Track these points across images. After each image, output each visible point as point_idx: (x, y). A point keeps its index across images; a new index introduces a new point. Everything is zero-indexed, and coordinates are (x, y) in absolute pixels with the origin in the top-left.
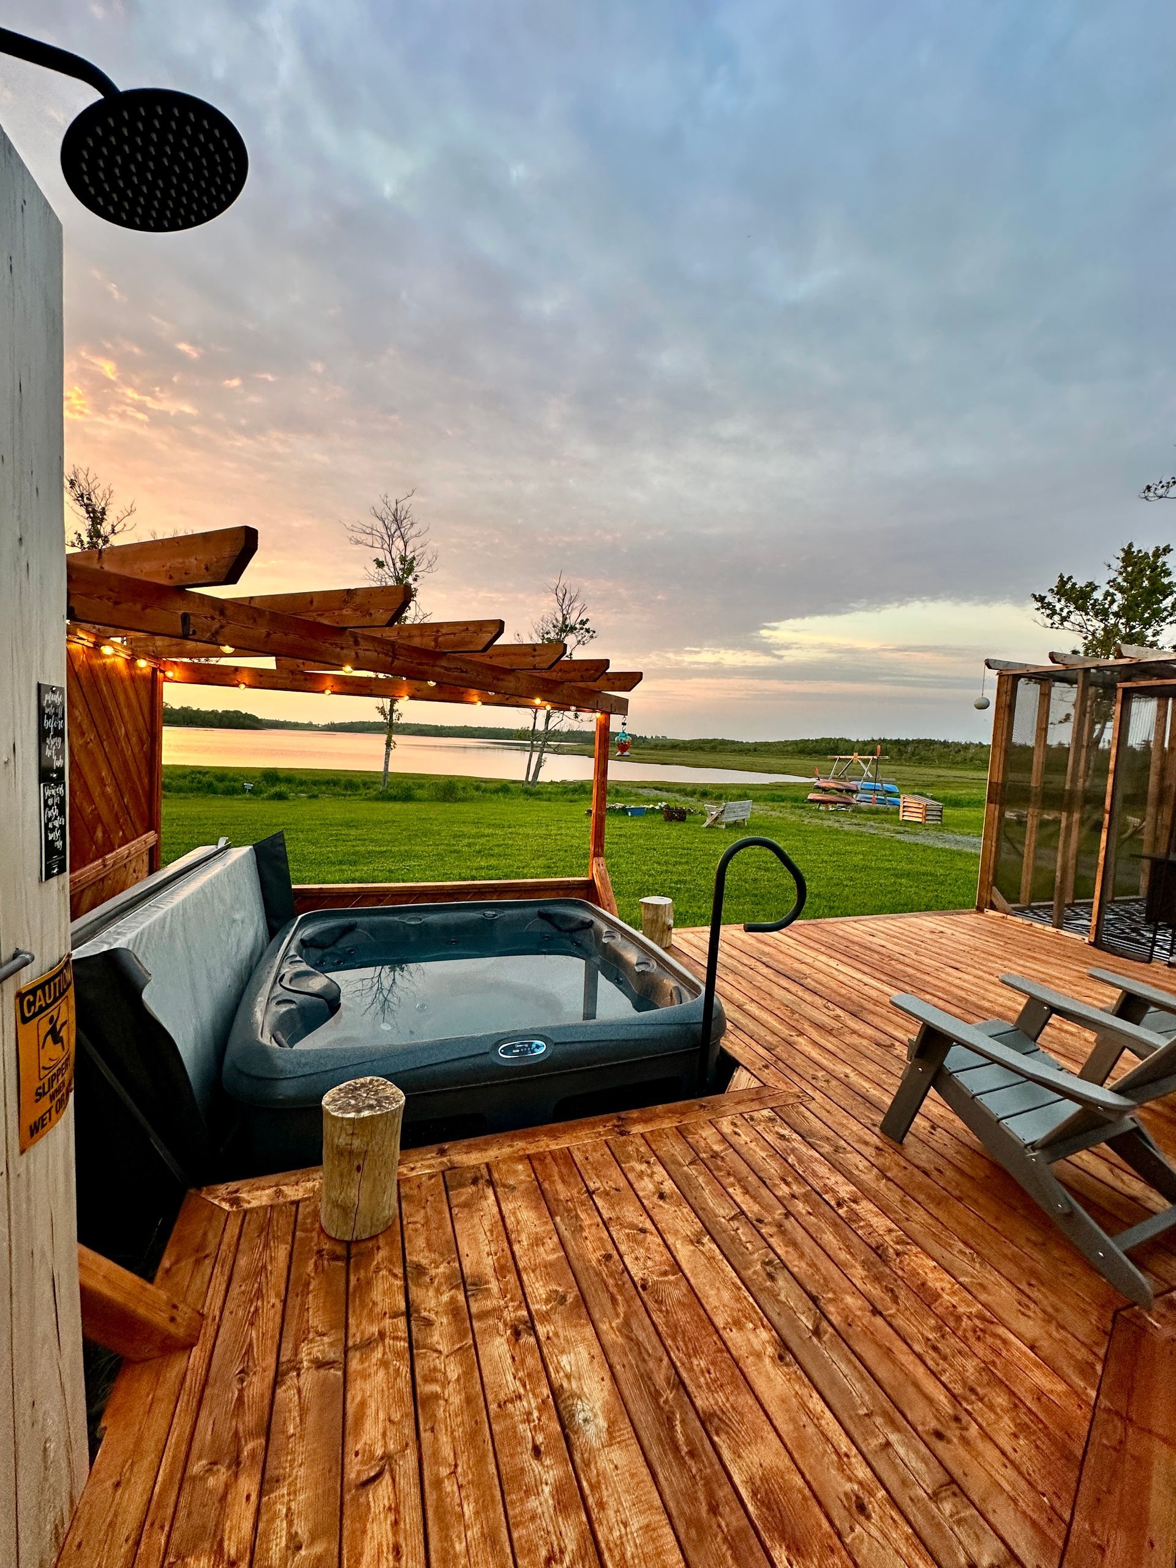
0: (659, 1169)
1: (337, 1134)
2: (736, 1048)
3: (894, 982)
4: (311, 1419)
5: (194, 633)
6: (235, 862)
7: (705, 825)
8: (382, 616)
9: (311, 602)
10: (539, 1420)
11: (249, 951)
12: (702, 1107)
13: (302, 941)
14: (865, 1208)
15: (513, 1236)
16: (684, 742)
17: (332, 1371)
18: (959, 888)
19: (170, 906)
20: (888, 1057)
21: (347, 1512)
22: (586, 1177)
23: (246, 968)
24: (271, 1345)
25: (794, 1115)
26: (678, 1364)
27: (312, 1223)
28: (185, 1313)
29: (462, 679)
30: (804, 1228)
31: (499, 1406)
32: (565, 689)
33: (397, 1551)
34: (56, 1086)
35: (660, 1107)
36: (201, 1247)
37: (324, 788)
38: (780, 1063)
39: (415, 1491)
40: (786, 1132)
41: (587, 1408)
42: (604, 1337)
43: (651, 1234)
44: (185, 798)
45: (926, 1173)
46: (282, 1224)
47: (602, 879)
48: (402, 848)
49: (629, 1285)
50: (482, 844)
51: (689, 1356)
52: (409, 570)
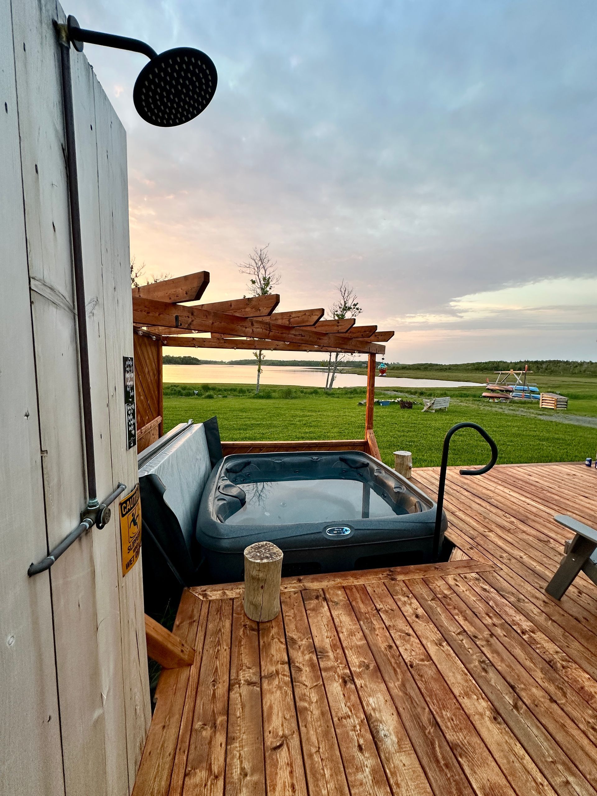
0: (414, 601)
1: (252, 570)
2: (453, 536)
3: (546, 503)
4: (247, 709)
5: (181, 325)
6: (196, 431)
7: (423, 411)
8: (266, 311)
9: (231, 306)
10: (360, 731)
11: (204, 473)
12: (436, 568)
13: (227, 469)
14: (539, 636)
15: (339, 629)
16: (409, 365)
17: (255, 687)
18: (581, 448)
19: (171, 453)
20: (547, 548)
21: (268, 761)
22: (375, 601)
23: (203, 481)
24: (226, 669)
25: (491, 578)
26: (435, 713)
27: (241, 610)
28: (187, 648)
29: (302, 340)
30: (502, 644)
31: (339, 720)
32: (353, 342)
33: (293, 786)
34: (135, 545)
35: (412, 566)
36: (191, 617)
37: (229, 393)
38: (480, 547)
39: (299, 757)
40: (487, 587)
41: (385, 729)
42: (391, 690)
43: (413, 637)
44: (169, 398)
45: (576, 619)
46: (227, 609)
47: (372, 440)
48: (268, 422)
49: (403, 663)
50: (306, 421)
51: (439, 708)
52: (267, 284)
